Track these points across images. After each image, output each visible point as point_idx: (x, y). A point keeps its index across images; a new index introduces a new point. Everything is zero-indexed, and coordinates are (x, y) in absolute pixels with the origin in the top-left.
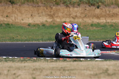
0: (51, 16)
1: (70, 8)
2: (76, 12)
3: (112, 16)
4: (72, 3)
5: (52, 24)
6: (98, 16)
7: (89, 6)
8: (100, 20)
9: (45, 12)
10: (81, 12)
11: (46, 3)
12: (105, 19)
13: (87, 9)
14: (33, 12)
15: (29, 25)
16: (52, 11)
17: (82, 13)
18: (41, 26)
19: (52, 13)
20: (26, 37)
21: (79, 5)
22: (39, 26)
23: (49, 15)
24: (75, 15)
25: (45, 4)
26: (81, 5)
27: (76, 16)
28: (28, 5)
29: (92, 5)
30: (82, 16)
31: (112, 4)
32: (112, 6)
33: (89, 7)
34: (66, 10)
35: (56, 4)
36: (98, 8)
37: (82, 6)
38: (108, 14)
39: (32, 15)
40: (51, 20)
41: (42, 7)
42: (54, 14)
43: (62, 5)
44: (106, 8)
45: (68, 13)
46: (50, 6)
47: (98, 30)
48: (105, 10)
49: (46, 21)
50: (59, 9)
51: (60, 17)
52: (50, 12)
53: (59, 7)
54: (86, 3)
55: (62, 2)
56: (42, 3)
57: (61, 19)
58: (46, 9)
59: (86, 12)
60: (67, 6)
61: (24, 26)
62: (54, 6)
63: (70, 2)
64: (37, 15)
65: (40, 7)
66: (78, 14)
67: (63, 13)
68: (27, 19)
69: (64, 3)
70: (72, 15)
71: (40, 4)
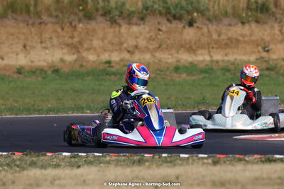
0: (75, 48)
1: (120, 26)
2: (136, 38)
3: (226, 44)
4: (125, 15)
5: (77, 68)
6: (191, 47)
7: (168, 20)
8: (196, 55)
9: (58, 37)
10: (148, 36)
11: (60, 15)
12: (209, 52)
13: (164, 28)
14: (27, 39)
15: (19, 71)
16: (76, 34)
17: (151, 39)
18: (49, 72)
19: (76, 39)
20: (17, 102)
21: (142, 19)
22: (45, 72)
23: (68, 45)
24: (135, 43)
25: (57, 16)
26: (148, 18)
27: (136, 47)
28: (16, 19)
29: (175, 17)
30: (150, 47)
31: (226, 14)
32: (226, 21)
33: (169, 25)
34: (111, 32)
35: (85, 16)
36: (191, 24)
37: (152, 21)
38: (216, 42)
39: (25, 47)
40: (74, 57)
41: (50, 26)
42: (80, 43)
43: (100, 19)
44: (210, 26)
45: (116, 40)
46: (71, 24)
47: (194, 81)
48: (209, 31)
49: (62, 60)
50: (94, 30)
51: (95, 49)
52: (72, 37)
53: (93, 24)
54: (161, 14)
55: (101, 12)
56: (50, 15)
57: (98, 56)
58: (59, 30)
59: (161, 36)
60: (113, 22)
61: (8, 73)
62: (80, 21)
63: (121, 13)
64: (39, 46)
65: (46, 24)
66: (142, 43)
67: (103, 39)
68: (14, 56)
69: (104, 15)
70: (125, 45)
71: (45, 18)
